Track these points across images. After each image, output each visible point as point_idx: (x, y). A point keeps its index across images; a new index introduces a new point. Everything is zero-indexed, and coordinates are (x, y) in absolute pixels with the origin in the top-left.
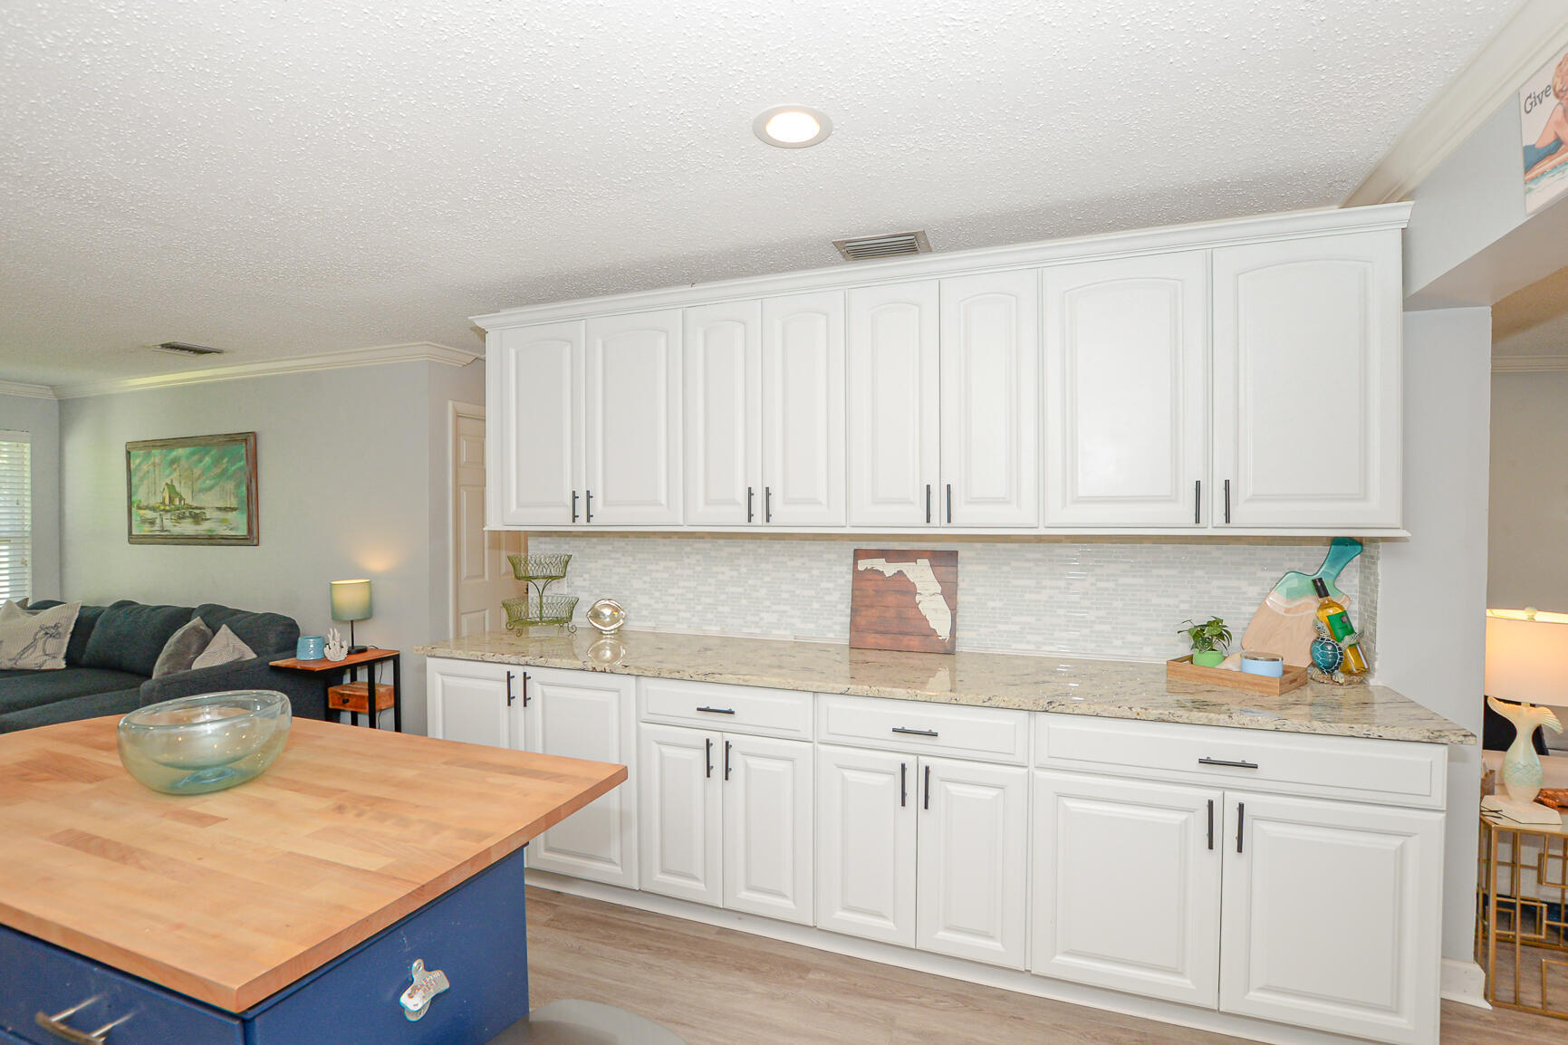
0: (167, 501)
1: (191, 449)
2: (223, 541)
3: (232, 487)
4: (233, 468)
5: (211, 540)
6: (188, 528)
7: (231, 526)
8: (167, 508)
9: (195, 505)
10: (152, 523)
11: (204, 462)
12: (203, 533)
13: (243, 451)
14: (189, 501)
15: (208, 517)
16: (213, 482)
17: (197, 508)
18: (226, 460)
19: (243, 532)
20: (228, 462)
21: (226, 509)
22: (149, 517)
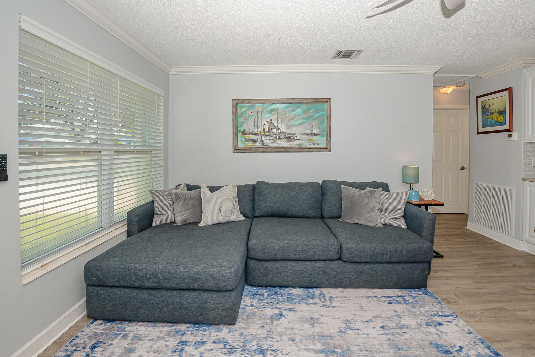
0: (267, 130)
1: (287, 105)
2: (309, 150)
3: (316, 123)
4: (317, 115)
5: (301, 149)
6: (283, 143)
7: (315, 143)
8: (267, 134)
9: (288, 132)
10: (255, 141)
11: (297, 111)
12: (295, 146)
13: (325, 107)
14: (285, 131)
15: (298, 138)
16: (302, 121)
17: (290, 134)
18: (312, 111)
19: (323, 144)
20: (314, 111)
21: (311, 135)
22: (252, 138)
